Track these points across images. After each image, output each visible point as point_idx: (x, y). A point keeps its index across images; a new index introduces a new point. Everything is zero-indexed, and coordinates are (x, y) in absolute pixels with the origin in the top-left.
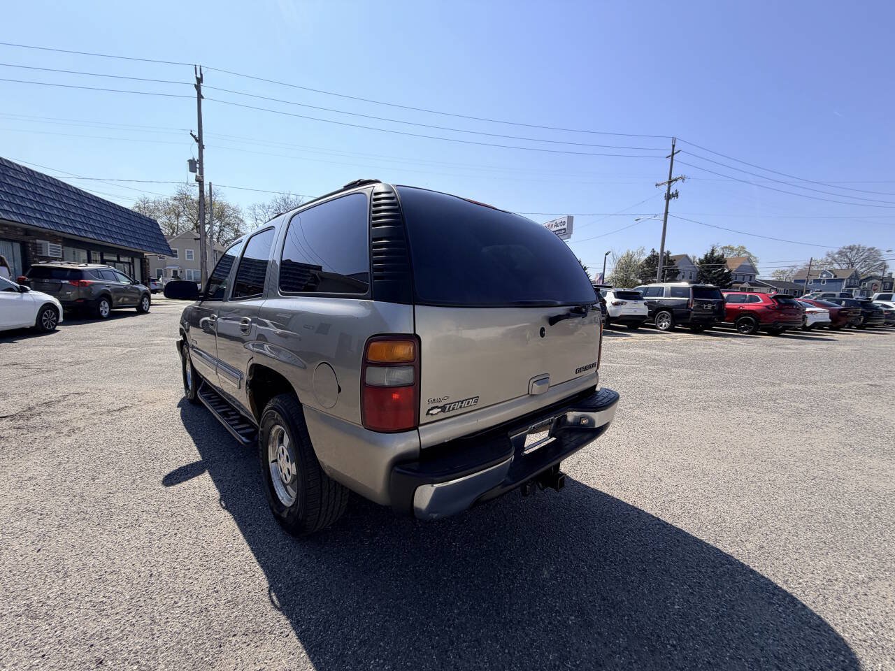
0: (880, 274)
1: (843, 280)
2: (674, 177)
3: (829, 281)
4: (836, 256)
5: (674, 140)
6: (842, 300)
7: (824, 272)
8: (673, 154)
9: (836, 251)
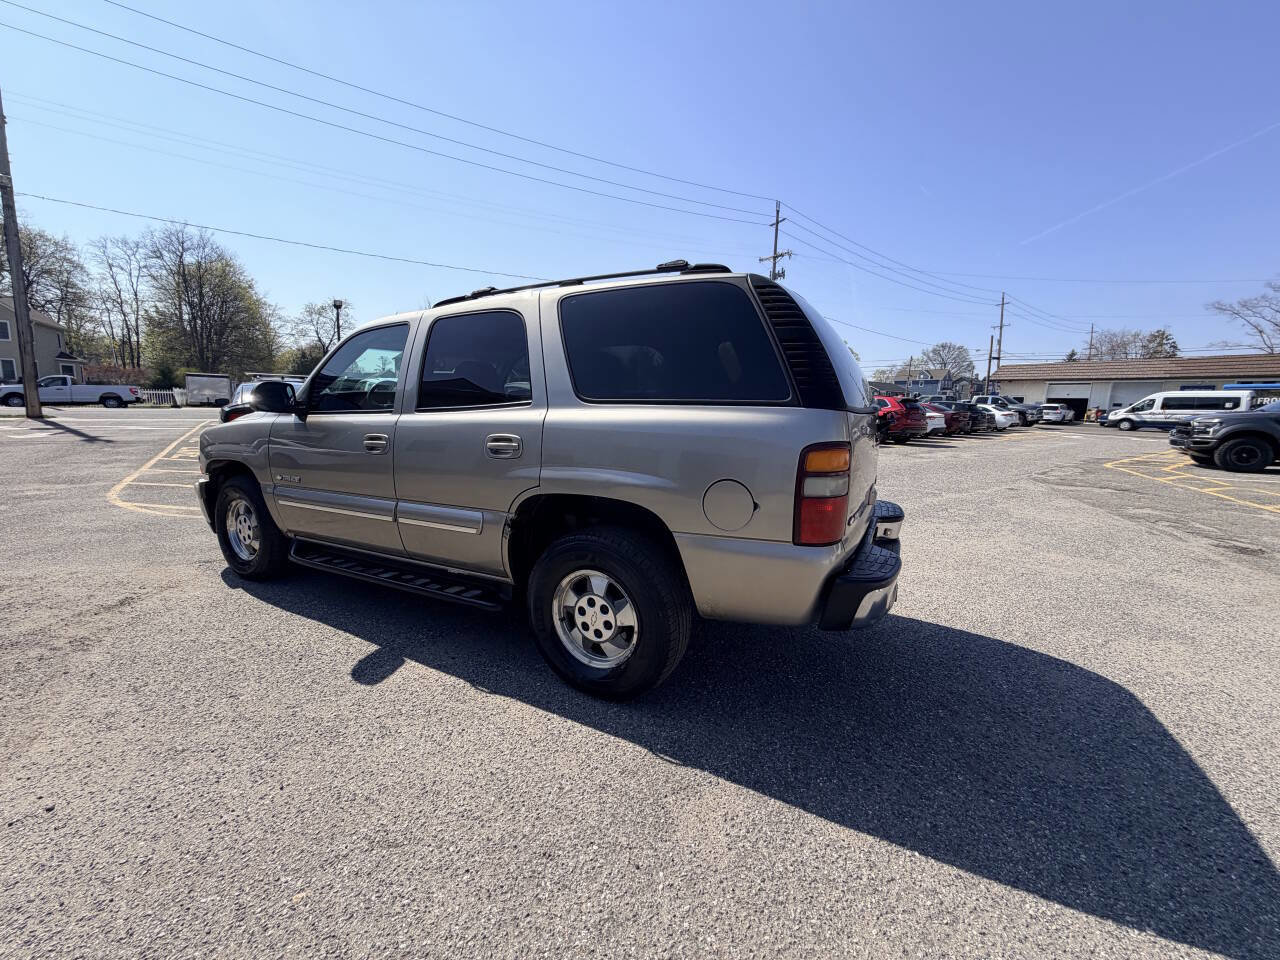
0: (968, 375)
1: (938, 381)
2: (779, 251)
3: (927, 382)
4: (931, 355)
5: (778, 204)
6: (952, 404)
7: (922, 373)
8: (778, 222)
9: (931, 349)
